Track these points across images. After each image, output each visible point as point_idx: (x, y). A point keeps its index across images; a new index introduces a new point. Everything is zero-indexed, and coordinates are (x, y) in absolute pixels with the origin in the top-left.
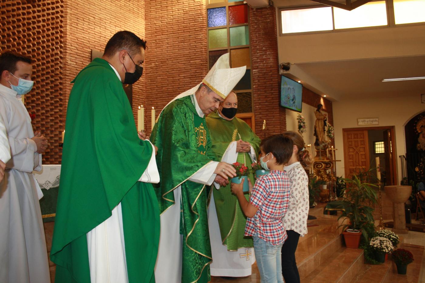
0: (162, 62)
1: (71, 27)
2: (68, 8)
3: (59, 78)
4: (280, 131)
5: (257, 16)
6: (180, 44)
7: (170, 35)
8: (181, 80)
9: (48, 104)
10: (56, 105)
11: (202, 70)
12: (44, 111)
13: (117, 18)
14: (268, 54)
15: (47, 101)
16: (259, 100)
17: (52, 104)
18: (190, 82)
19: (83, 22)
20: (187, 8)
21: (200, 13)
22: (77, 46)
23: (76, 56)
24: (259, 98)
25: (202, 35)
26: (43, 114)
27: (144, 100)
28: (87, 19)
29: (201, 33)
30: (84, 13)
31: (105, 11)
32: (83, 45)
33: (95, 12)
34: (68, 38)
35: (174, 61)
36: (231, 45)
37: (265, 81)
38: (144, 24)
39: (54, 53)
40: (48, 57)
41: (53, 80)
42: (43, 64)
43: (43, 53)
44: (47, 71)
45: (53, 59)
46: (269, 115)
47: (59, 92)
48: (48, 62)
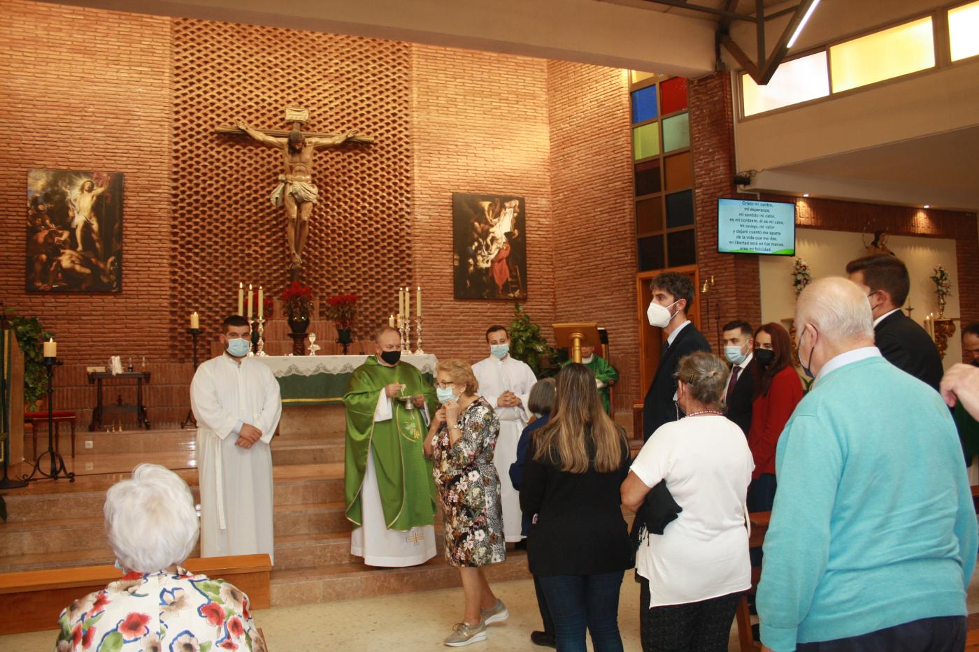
0: (573, 191)
1: (421, 168)
2: (415, 143)
3: (404, 241)
4: (735, 294)
5: (699, 94)
6: (595, 158)
7: (581, 145)
8: (597, 217)
9: (392, 277)
10: (402, 277)
11: (623, 198)
12: (386, 288)
13: (495, 136)
14: (717, 159)
15: (390, 273)
16: (705, 242)
17: (397, 277)
18: (609, 220)
19: (439, 156)
20: (602, 97)
21: (619, 102)
22: (431, 193)
23: (430, 207)
24: (704, 239)
25: (622, 139)
26: (384, 291)
27: (550, 253)
28: (446, 149)
29: (621, 136)
30: (439, 144)
31: (474, 131)
32: (439, 189)
33: (458, 136)
34: (416, 185)
35: (587, 187)
36: (666, 150)
37: (710, 208)
38: (547, 131)
39: (397, 210)
40: (389, 215)
41: (398, 244)
42: (383, 226)
43: (383, 212)
44: (389, 234)
45: (397, 217)
46: (719, 267)
47: (407, 259)
48: (390, 223)
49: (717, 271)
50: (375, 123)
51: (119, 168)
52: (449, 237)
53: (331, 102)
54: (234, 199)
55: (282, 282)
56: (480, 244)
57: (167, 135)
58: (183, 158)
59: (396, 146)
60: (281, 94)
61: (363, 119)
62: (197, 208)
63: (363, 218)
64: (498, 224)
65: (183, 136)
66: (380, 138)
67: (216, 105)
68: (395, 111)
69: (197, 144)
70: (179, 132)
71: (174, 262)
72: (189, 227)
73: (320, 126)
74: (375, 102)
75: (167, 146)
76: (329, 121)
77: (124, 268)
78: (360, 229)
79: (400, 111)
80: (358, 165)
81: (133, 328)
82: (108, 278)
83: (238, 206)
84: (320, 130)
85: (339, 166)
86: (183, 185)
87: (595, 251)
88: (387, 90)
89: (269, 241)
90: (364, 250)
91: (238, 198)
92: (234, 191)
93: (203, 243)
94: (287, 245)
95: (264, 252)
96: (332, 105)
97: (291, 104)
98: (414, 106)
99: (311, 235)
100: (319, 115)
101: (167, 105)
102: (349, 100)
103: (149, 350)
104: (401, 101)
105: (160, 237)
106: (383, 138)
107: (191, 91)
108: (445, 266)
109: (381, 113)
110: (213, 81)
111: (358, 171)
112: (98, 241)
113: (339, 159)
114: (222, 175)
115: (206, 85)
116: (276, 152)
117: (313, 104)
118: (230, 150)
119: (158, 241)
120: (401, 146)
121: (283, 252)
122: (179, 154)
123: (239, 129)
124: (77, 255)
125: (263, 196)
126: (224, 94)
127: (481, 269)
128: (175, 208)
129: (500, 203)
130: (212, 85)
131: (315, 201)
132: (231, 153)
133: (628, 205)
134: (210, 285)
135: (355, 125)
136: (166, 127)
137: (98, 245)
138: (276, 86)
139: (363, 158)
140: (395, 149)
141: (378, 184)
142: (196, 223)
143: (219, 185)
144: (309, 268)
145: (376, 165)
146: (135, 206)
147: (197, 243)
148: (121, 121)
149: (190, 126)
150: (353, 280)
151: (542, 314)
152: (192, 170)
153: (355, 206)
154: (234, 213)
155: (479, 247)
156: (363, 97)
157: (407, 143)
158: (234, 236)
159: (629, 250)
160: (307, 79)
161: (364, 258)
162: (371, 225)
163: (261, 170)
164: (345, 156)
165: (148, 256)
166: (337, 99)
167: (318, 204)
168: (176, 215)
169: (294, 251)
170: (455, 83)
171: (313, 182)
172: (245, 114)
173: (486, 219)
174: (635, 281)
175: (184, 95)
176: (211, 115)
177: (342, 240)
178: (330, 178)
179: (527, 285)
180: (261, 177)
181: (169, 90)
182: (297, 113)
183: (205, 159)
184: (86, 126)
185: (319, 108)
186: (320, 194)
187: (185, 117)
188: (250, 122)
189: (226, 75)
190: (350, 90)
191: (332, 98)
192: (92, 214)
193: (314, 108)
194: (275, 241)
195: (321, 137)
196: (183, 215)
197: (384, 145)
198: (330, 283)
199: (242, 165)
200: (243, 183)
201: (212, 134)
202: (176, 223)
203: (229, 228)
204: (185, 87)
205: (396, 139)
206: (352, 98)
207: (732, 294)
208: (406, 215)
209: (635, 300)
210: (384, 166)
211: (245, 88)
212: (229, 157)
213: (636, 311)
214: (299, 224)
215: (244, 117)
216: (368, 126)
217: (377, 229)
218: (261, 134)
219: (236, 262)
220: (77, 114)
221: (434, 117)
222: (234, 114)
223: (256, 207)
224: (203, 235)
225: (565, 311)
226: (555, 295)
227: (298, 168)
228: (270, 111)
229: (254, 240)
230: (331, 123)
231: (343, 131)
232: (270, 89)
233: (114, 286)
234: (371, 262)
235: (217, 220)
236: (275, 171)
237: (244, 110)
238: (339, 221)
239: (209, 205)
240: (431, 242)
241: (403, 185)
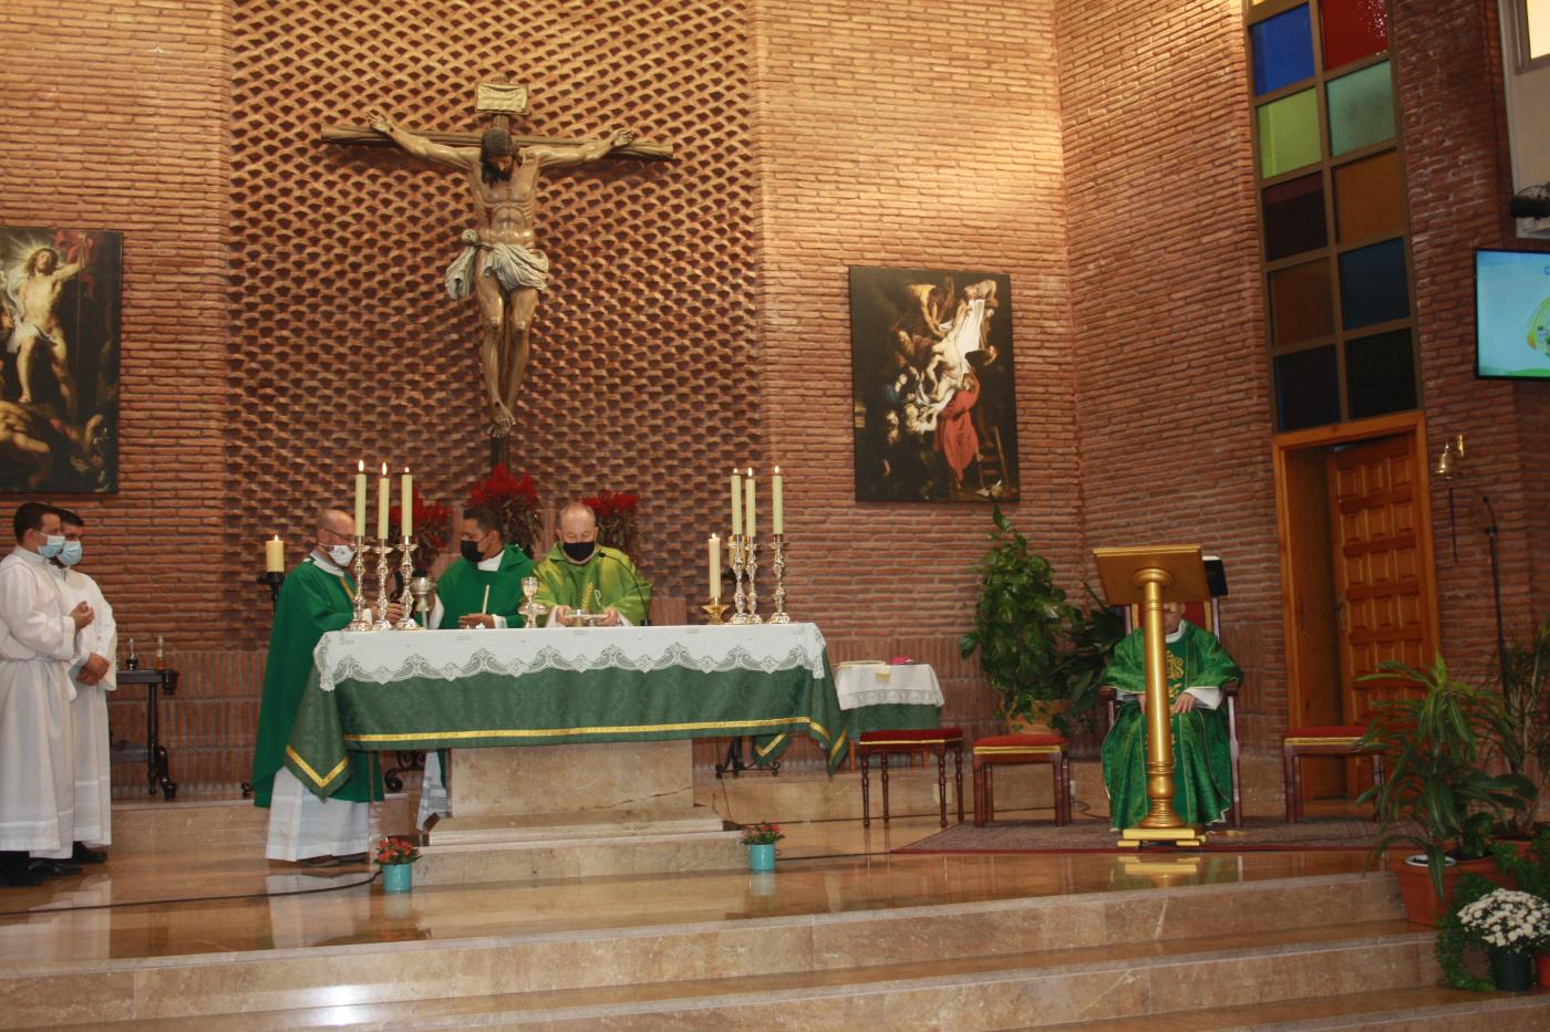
0: (1118, 257)
1: (777, 213)
2: (764, 159)
3: (744, 375)
4: (1518, 475)
5: (1417, 14)
6: (1168, 179)
7: (1137, 152)
8: (1177, 312)
9: (717, 454)
10: (739, 455)
11: (1238, 265)
12: (703, 479)
13: (940, 140)
14: (1465, 162)
15: (712, 446)
16: (1438, 357)
18: (1205, 317)
19: (817, 185)
20: (1180, 41)
21: (1222, 50)
22: (801, 267)
23: (799, 298)
24: (1438, 349)
25: (1233, 133)
26: (700, 486)
27: (1069, 398)
28: (831, 171)
29: (1228, 126)
30: (816, 159)
31: (895, 129)
32: (820, 260)
33: (858, 142)
34: (766, 250)
35: (1152, 247)
36: (1336, 152)
37: (1455, 275)
38: (1055, 127)
39: (726, 305)
40: (709, 318)
41: (729, 382)
42: (696, 342)
43: (694, 311)
44: (708, 359)
45: (726, 321)
46: (1477, 413)
47: (749, 415)
48: (710, 334)
49: (1472, 423)
50: (675, 116)
51: (112, 219)
52: (842, 364)
53: (577, 70)
54: (365, 285)
55: (473, 469)
56: (911, 378)
57: (217, 148)
58: (251, 199)
59: (722, 165)
60: (467, 56)
61: (648, 106)
62: (283, 307)
63: (650, 325)
64: (951, 335)
65: (251, 150)
66: (686, 149)
67: (325, 82)
68: (720, 89)
69: (282, 167)
70: (245, 140)
71: (233, 426)
72: (266, 348)
73: (555, 123)
74: (674, 70)
75: (217, 172)
76: (573, 111)
77: (122, 440)
78: (644, 349)
79: (729, 88)
80: (638, 208)
81: (141, 572)
82: (87, 462)
83: (374, 302)
84: (553, 131)
85: (597, 211)
86: (254, 256)
87: (1173, 388)
88: (701, 42)
89: (443, 377)
90: (654, 396)
91: (374, 283)
92: (365, 269)
93: (297, 383)
94: (482, 387)
95: (432, 402)
96: (580, 77)
97: (489, 77)
98: (760, 76)
99: (535, 363)
100: (552, 99)
101: (217, 82)
102: (616, 66)
103: (177, 620)
104: (731, 67)
105: (201, 371)
106: (692, 148)
107: (271, 52)
108: (836, 432)
109: (688, 94)
110: (317, 30)
111: (638, 222)
112: (65, 381)
113: (597, 195)
114: (339, 234)
115: (302, 38)
116: (457, 182)
117: (538, 75)
118: (355, 179)
119: (197, 380)
120: (732, 165)
121: (474, 402)
122: (244, 190)
123: (376, 131)
124: (19, 412)
125: (428, 278)
126: (343, 57)
127: (916, 434)
128: (235, 306)
129: (953, 287)
130: (315, 39)
131: (543, 287)
132: (359, 186)
133: (1250, 281)
134: (312, 476)
135: (631, 120)
136: (216, 130)
137: (65, 390)
138: (456, 39)
139: (648, 192)
140: (719, 173)
141: (684, 249)
142: (282, 341)
143: (331, 256)
144: (531, 435)
145: (677, 208)
146: (148, 303)
147: (284, 384)
148: (118, 118)
149: (268, 127)
150: (630, 462)
151: (1055, 535)
152: (273, 224)
153: (633, 298)
154: (366, 317)
155: (911, 386)
156: (648, 60)
157: (746, 158)
158: (365, 367)
159: (1255, 383)
160: (525, 21)
161: (654, 413)
162: (668, 341)
163: (424, 222)
164: (610, 189)
165: (176, 414)
166: (589, 63)
167: (551, 294)
168: (238, 323)
169: (496, 398)
170: (849, 25)
171: (539, 246)
172: (389, 100)
173: (925, 323)
174: (1270, 454)
175: (256, 59)
176: (313, 104)
177: (604, 373)
178: (578, 236)
179: (1017, 469)
180: (425, 237)
181: (221, 50)
182: (503, 94)
183: (301, 200)
184: (40, 130)
185: (552, 84)
186: (553, 271)
187: (256, 108)
188: (400, 116)
189: (346, 16)
190: (618, 43)
191: (578, 63)
192: (53, 322)
193: (540, 84)
194: (457, 377)
195: (555, 145)
196: (252, 323)
197: (694, 163)
198: (578, 471)
199: (383, 210)
200: (385, 250)
201: (316, 144)
202: (238, 340)
203: (355, 350)
204: (257, 43)
205: (721, 150)
206: (623, 62)
207: (1510, 476)
208: (746, 317)
209: (1272, 496)
210: (695, 209)
211: (387, 43)
212: (354, 194)
213: (1274, 522)
214: (509, 337)
215: (387, 106)
216: (660, 122)
217: (682, 349)
218: (423, 140)
219: (370, 425)
220: (20, 104)
221: (805, 99)
222: (365, 100)
223: (413, 302)
224: (298, 366)
225: (1106, 527)
226: (1081, 491)
227: (503, 213)
228: (442, 92)
229: (409, 376)
230: (578, 117)
231: (604, 135)
232: (442, 46)
233: (101, 478)
234: (668, 421)
235: (327, 333)
236: (453, 223)
237: (386, 90)
238: (598, 331)
239: (310, 300)
240: (802, 375)
241: (738, 250)
